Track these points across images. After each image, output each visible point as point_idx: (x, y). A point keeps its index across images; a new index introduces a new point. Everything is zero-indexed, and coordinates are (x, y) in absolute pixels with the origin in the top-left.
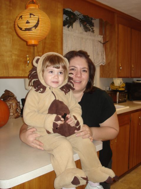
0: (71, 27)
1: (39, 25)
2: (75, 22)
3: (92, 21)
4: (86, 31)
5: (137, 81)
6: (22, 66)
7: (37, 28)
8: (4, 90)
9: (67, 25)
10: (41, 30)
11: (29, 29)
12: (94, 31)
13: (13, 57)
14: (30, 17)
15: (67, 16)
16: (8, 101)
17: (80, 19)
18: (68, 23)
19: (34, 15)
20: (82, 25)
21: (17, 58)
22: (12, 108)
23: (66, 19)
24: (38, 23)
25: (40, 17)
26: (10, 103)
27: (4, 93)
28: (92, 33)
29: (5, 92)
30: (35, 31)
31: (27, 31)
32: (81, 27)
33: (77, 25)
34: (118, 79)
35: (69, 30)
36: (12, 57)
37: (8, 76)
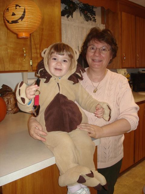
0: (70, 16)
1: (25, 17)
2: (74, 11)
3: (93, 9)
4: (87, 21)
5: (143, 71)
6: (19, 60)
7: (24, 20)
8: (2, 85)
9: (67, 15)
10: (28, 22)
11: (15, 22)
12: (96, 20)
13: (9, 51)
14: (16, 9)
15: (66, 6)
16: (6, 96)
17: (80, 8)
18: (67, 12)
19: (20, 7)
20: (82, 14)
21: (13, 51)
22: (10, 103)
23: (65, 8)
24: (24, 15)
25: (26, 8)
26: (8, 98)
27: (2, 88)
28: (93, 22)
29: (2, 86)
30: (22, 23)
31: (14, 24)
32: (81, 16)
33: (77, 14)
34: (122, 70)
35: (68, 20)
36: (7, 51)
37: (4, 70)
